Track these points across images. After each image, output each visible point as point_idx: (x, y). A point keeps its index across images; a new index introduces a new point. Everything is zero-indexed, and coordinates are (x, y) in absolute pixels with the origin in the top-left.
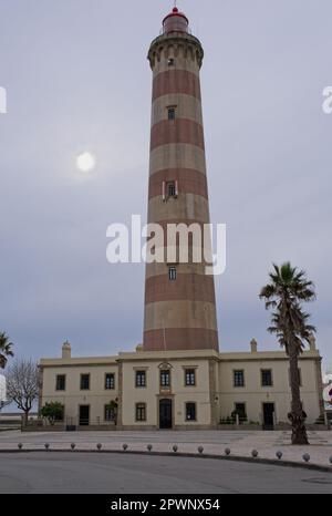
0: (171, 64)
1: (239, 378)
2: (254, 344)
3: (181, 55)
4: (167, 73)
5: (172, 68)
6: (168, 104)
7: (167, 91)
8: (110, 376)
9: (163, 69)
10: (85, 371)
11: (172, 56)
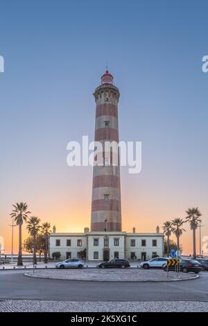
0: (107, 100)
1: (133, 243)
2: (134, 229)
3: (111, 97)
4: (105, 104)
5: (107, 102)
6: (105, 120)
7: (105, 114)
8: (79, 241)
9: (103, 102)
10: (69, 238)
11: (107, 97)
